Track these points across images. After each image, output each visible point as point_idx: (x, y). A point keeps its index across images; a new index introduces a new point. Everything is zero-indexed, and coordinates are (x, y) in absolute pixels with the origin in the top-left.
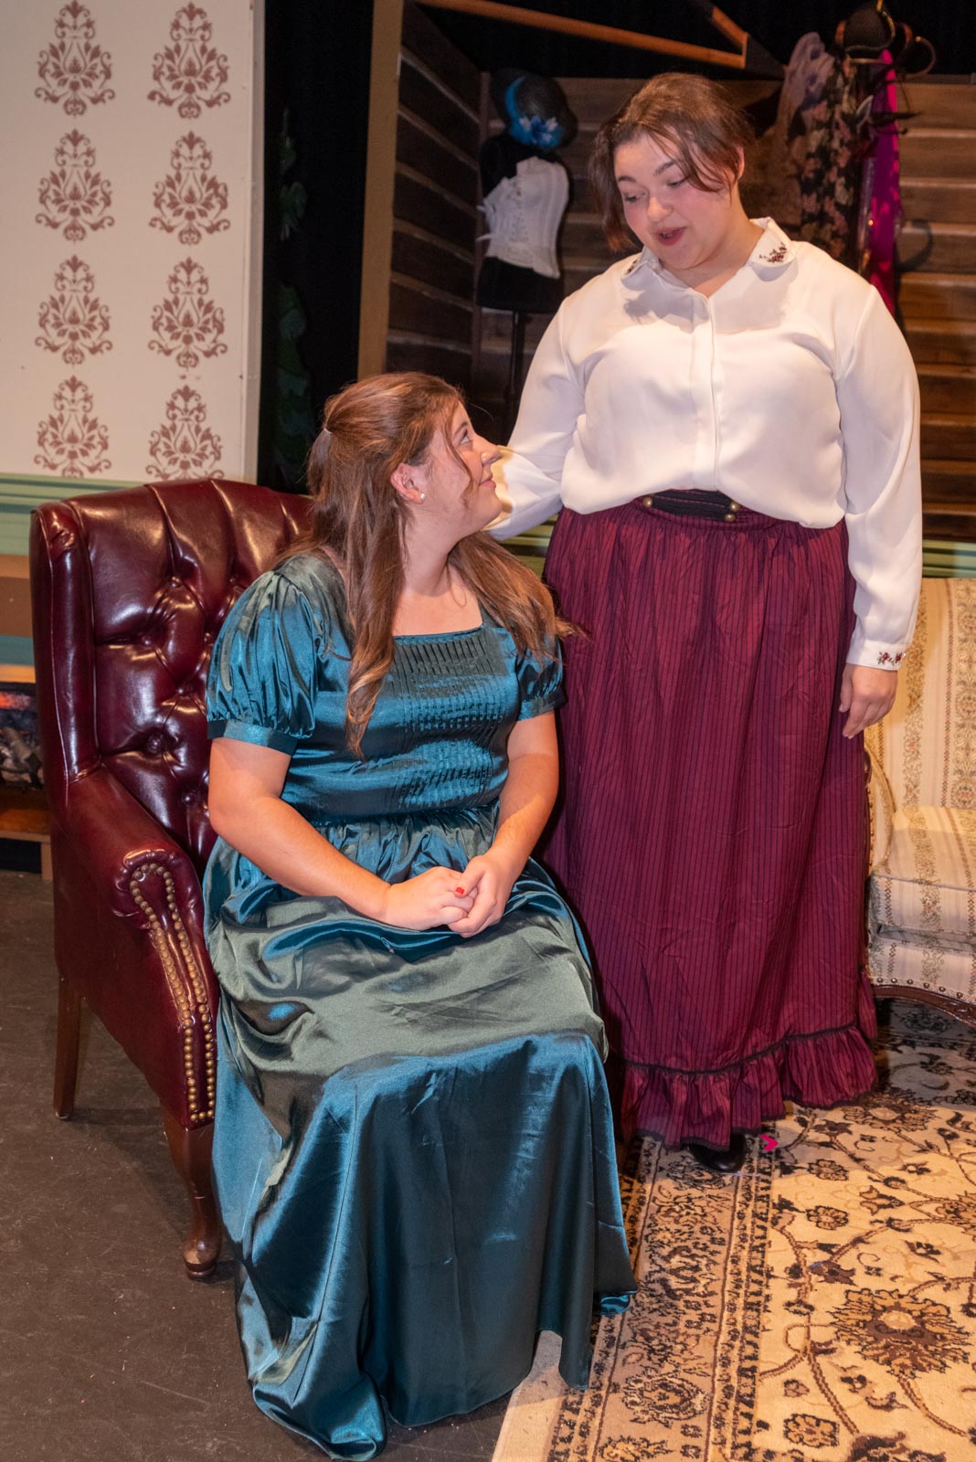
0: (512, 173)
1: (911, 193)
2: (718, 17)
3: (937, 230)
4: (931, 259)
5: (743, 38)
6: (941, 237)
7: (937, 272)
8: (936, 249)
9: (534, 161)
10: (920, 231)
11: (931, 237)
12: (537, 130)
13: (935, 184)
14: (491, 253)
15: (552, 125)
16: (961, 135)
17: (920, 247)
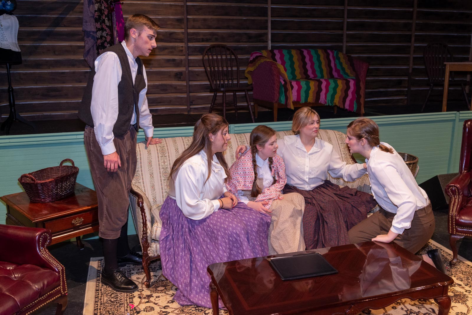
12: (5, 5)
15: (9, 3)
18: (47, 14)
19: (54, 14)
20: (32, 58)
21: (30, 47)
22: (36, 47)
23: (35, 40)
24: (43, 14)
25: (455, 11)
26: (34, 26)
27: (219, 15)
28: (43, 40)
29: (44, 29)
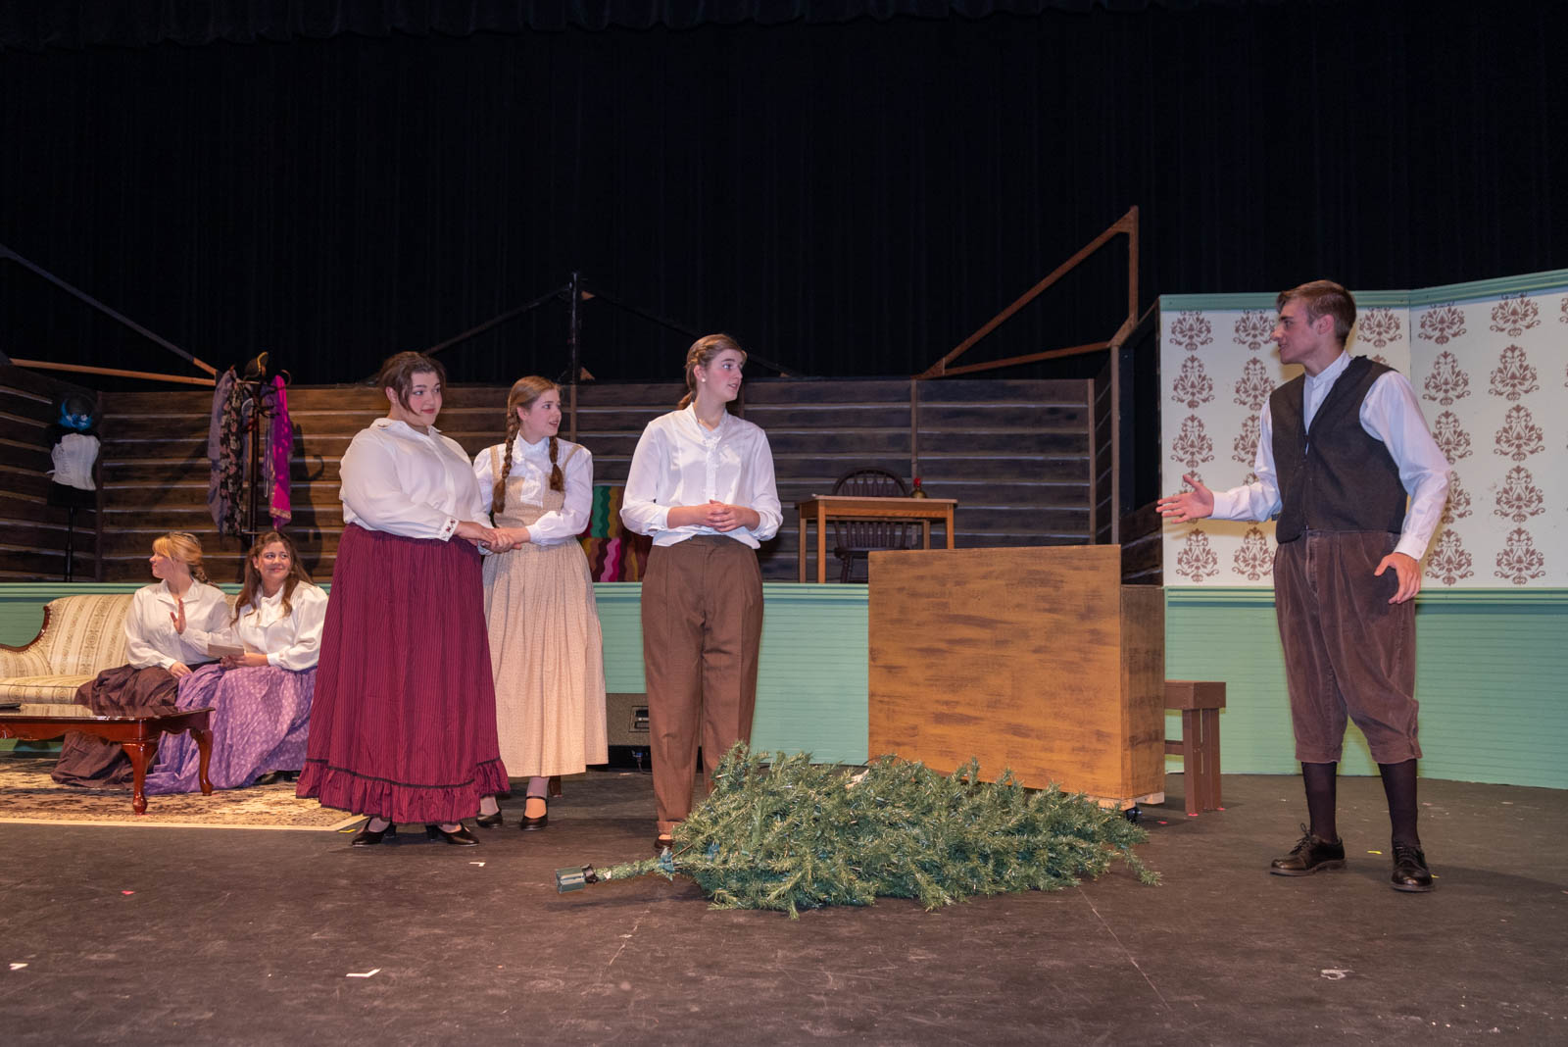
0: (59, 441)
1: (311, 442)
2: (197, 362)
3: (326, 460)
4: (324, 474)
5: (213, 371)
6: (328, 463)
7: (329, 480)
8: (326, 469)
9: (74, 436)
10: (318, 461)
11: (323, 463)
12: (77, 421)
13: (323, 437)
14: (54, 479)
15: (84, 418)
16: (333, 413)
17: (318, 468)
18: (189, 437)
19: (198, 437)
20: (158, 510)
21: (157, 491)
22: (166, 491)
23: (167, 480)
24: (181, 438)
25: (1033, 406)
26: (166, 458)
27: (477, 431)
28: (178, 479)
29: (180, 462)
